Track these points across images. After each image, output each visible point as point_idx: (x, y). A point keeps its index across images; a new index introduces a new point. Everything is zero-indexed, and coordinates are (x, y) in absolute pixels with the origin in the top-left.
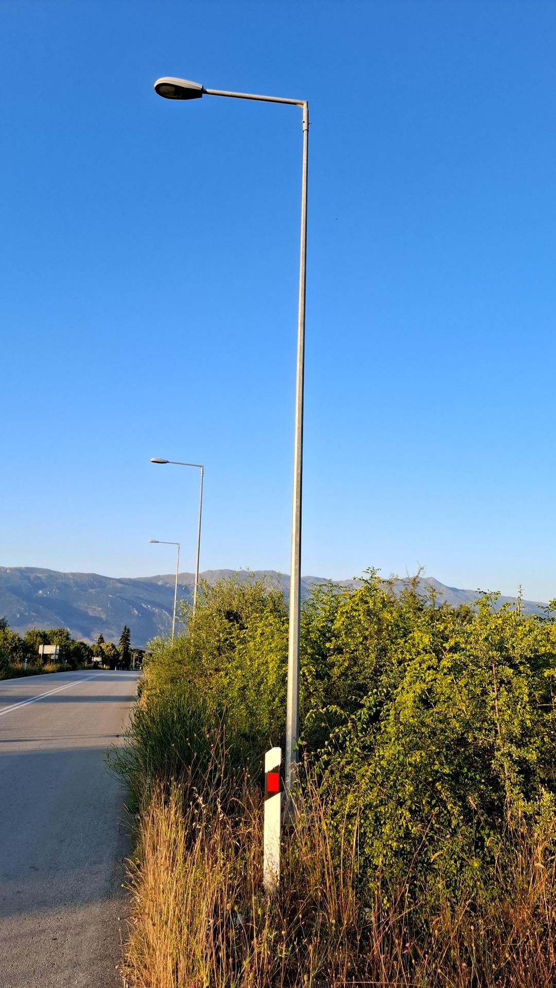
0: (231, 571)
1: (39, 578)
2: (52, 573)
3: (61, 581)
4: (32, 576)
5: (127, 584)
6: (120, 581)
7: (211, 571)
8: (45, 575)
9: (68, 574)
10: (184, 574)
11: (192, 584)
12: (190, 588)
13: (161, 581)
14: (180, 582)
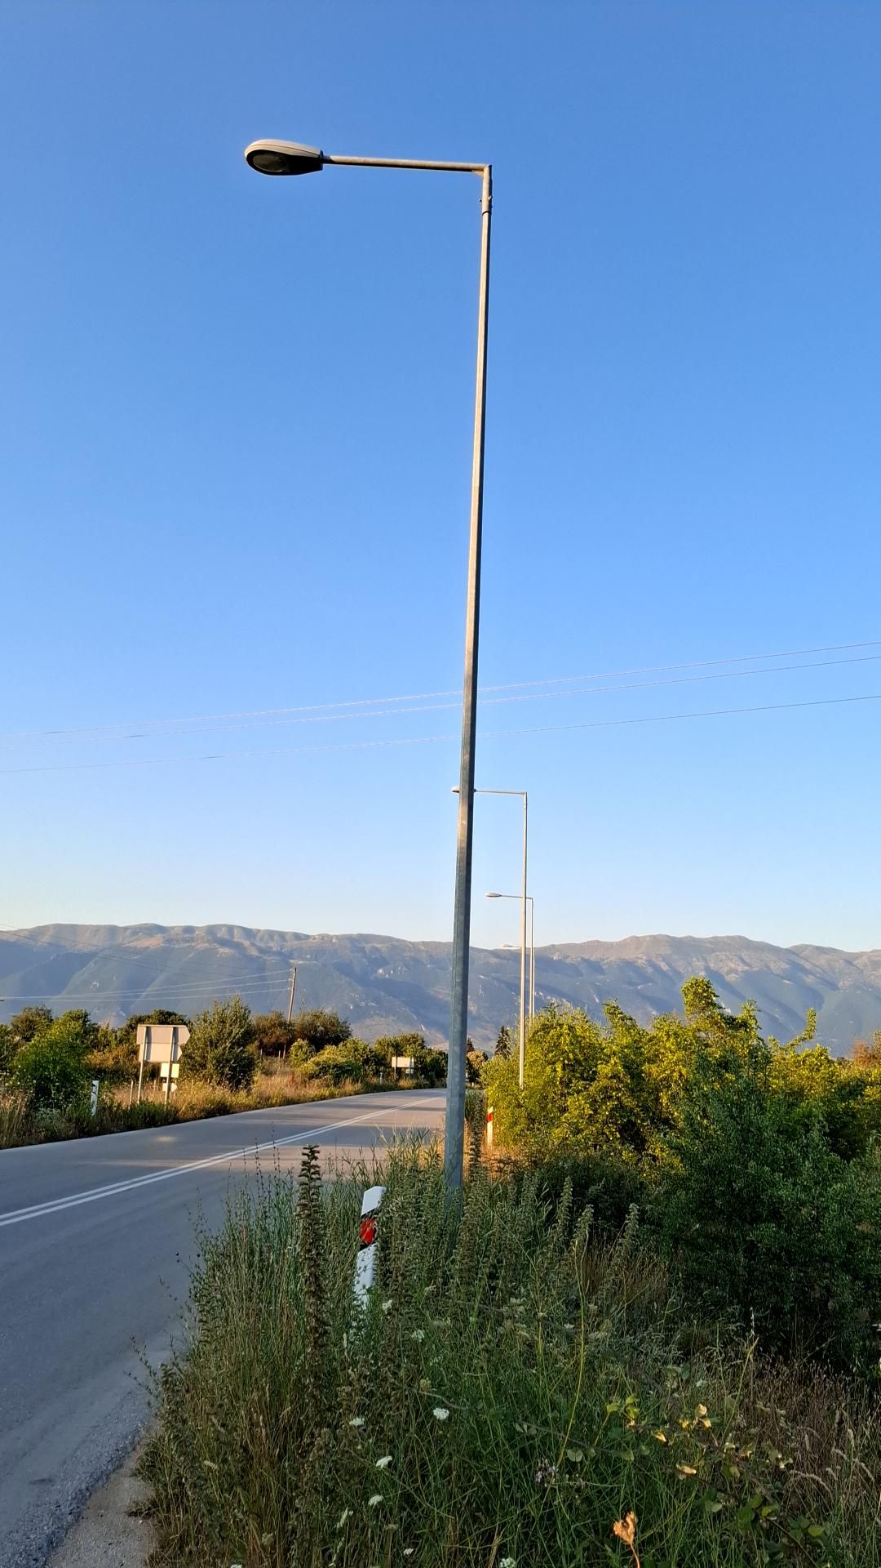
0: (668, 936)
1: (377, 949)
2: (395, 943)
3: (409, 954)
4: (368, 947)
5: (504, 958)
6: (496, 954)
7: (637, 938)
8: (387, 945)
9: (418, 943)
10: (594, 942)
11: (607, 959)
12: (604, 964)
13: (557, 953)
14: (586, 957)
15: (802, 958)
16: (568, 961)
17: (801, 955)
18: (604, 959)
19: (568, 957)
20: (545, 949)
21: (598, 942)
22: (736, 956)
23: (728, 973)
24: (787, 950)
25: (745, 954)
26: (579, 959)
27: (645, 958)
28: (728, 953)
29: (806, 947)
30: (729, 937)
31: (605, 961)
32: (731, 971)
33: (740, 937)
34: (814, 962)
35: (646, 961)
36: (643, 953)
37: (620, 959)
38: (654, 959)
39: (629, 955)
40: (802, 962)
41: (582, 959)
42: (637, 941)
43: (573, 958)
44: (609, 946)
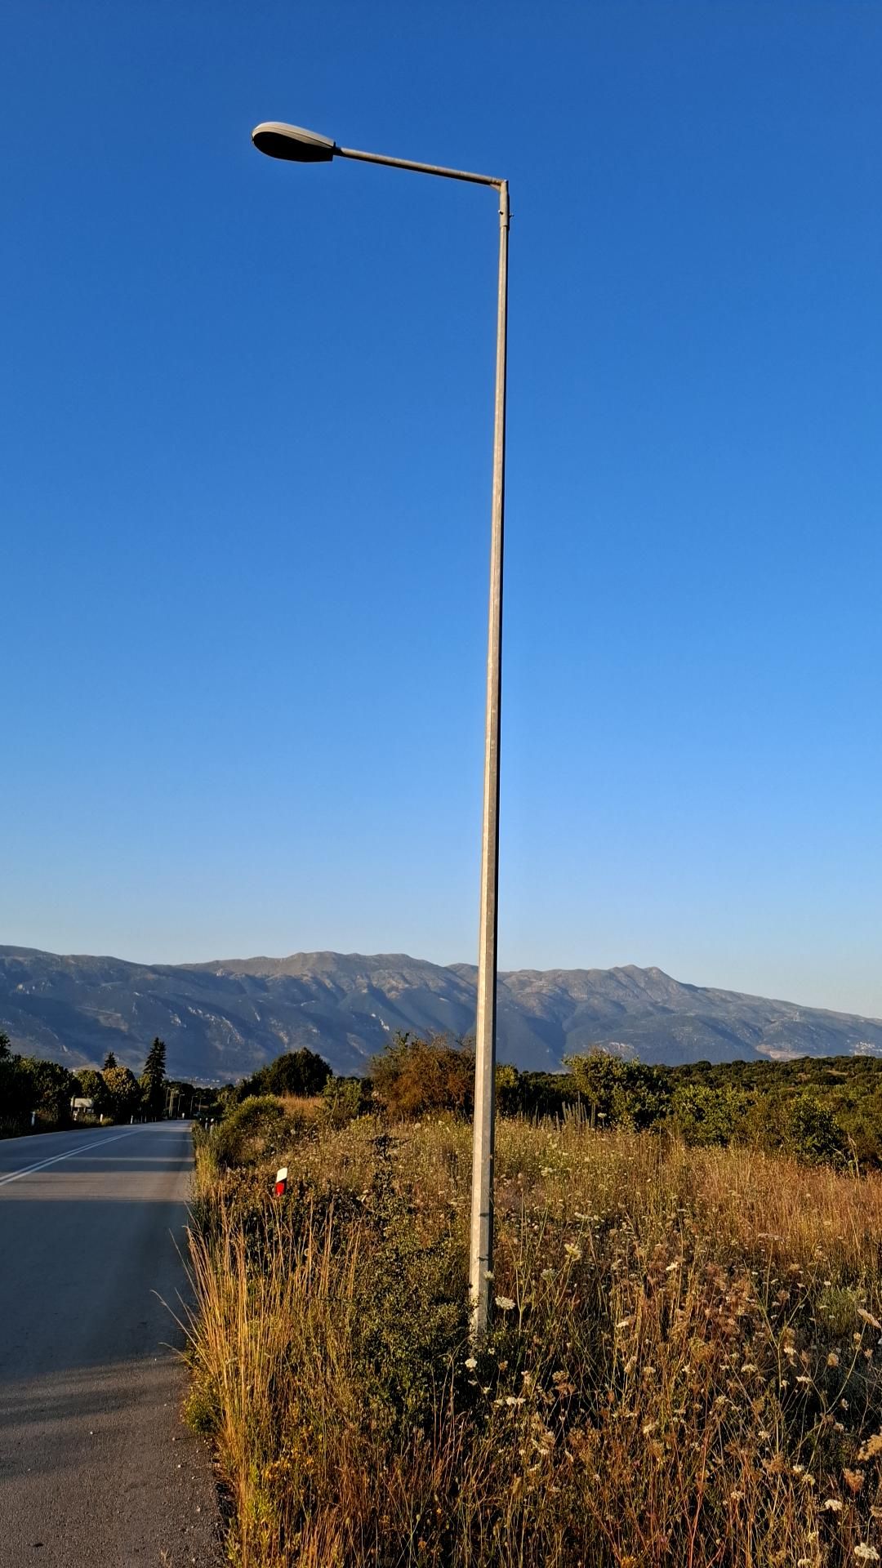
0: (335, 954)
1: (20, 964)
2: (41, 956)
3: (55, 969)
4: (8, 960)
5: (164, 974)
6: (154, 969)
7: (305, 955)
8: (30, 958)
9: (68, 957)
10: (260, 958)
11: (273, 975)
12: (268, 981)
13: (221, 970)
14: (251, 973)
15: (458, 976)
16: (232, 977)
17: (458, 973)
18: (269, 977)
19: (232, 973)
20: (209, 965)
21: (265, 958)
22: (398, 973)
23: (389, 990)
24: (445, 968)
25: (405, 972)
26: (243, 976)
27: (310, 975)
28: (391, 971)
29: (463, 966)
30: (392, 955)
31: (271, 978)
32: (393, 988)
33: (403, 956)
34: (468, 980)
35: (312, 978)
36: (308, 970)
37: (285, 976)
38: (319, 977)
39: (295, 972)
40: (458, 980)
41: (247, 976)
42: (303, 957)
43: (238, 974)
44: (274, 963)
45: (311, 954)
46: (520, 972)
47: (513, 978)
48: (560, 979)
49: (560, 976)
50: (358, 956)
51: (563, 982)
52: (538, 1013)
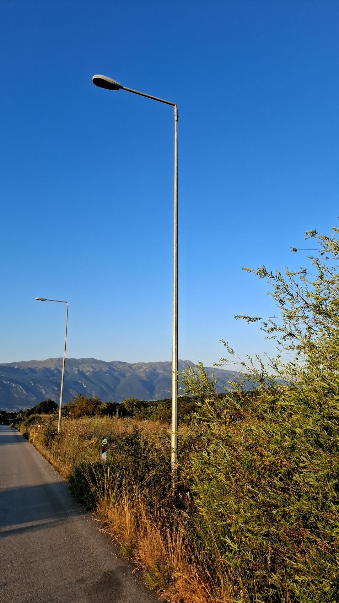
11: (38, 367)
12: (37, 370)
13: (17, 366)
14: (30, 367)
15: (114, 366)
16: (21, 368)
17: (114, 365)
18: (37, 368)
19: (21, 367)
20: (12, 364)
21: (35, 361)
22: (90, 365)
23: (86, 372)
24: (109, 363)
25: (93, 365)
26: (26, 368)
27: (54, 367)
28: (87, 365)
29: (116, 362)
30: (88, 358)
31: (37, 369)
32: (88, 371)
33: (92, 358)
34: (118, 367)
36: (54, 365)
37: (44, 367)
38: (58, 367)
39: (48, 366)
40: (114, 367)
41: (28, 368)
42: (52, 360)
43: (24, 367)
44: (39, 363)
45: (55, 359)
46: (138, 363)
47: (135, 366)
48: (153, 366)
49: (153, 364)
50: (74, 359)
51: (154, 367)
52: (145, 379)
